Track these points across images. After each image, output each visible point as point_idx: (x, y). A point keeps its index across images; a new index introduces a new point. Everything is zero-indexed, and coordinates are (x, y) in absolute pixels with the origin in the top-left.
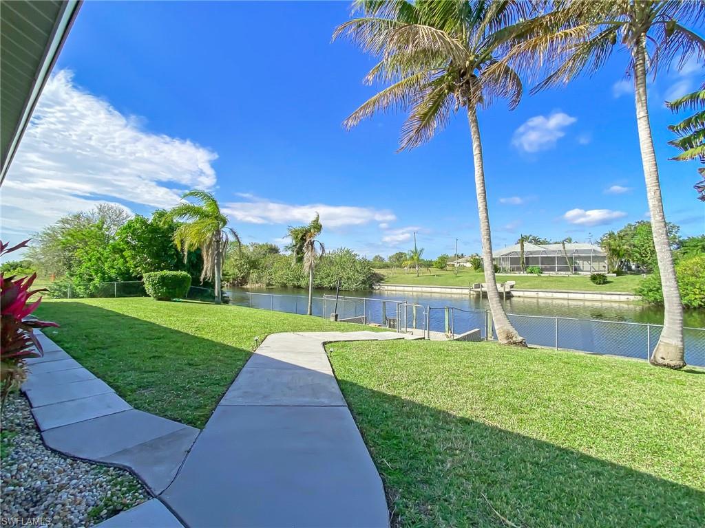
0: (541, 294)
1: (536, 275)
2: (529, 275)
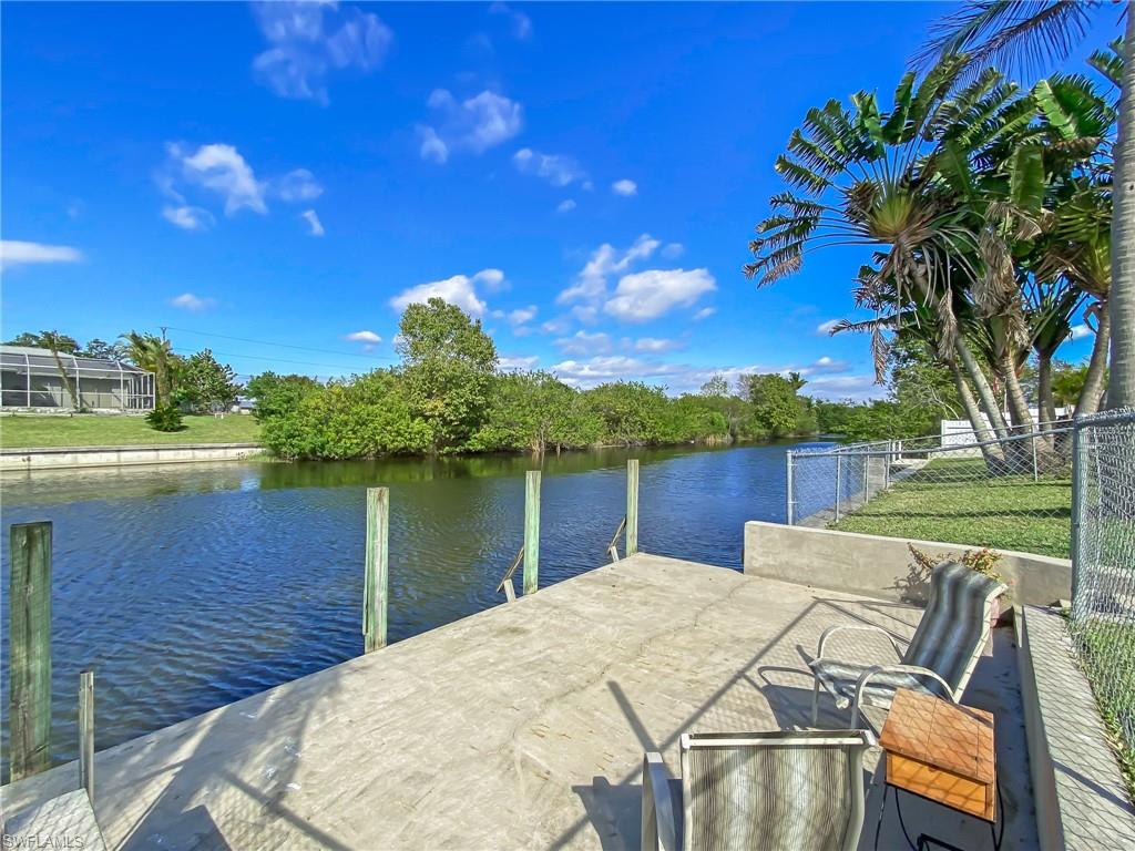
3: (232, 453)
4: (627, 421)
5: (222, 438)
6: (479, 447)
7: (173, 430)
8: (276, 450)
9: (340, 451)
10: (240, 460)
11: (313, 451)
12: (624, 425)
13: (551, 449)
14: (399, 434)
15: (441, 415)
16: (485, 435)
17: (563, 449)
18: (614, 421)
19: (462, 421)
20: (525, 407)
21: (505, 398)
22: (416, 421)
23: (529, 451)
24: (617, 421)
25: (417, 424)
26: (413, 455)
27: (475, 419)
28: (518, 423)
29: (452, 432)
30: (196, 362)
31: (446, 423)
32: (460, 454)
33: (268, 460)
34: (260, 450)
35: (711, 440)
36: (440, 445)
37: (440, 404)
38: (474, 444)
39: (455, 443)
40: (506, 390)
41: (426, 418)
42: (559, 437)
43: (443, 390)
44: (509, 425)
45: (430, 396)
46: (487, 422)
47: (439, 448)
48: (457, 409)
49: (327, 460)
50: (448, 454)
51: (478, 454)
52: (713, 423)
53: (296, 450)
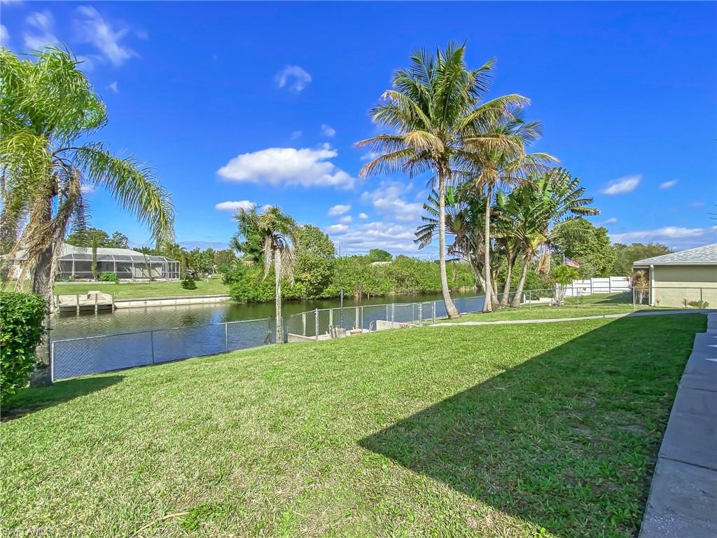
0: (149, 303)
1: (114, 283)
2: (104, 282)
3: (218, 299)
4: (408, 280)
5: (213, 292)
6: (327, 296)
7: (192, 289)
8: (238, 298)
9: (265, 298)
10: (222, 302)
11: (253, 298)
12: (407, 282)
13: (364, 296)
14: (290, 290)
15: (309, 281)
16: (330, 290)
17: (371, 296)
18: (401, 280)
19: (319, 283)
20: (350, 276)
21: (341, 271)
22: (298, 284)
23: (353, 297)
24: (403, 280)
25: (298, 285)
26: (296, 299)
27: (326, 282)
28: (346, 284)
29: (315, 289)
30: (193, 254)
31: (311, 284)
32: (318, 299)
33: (234, 302)
34: (229, 298)
35: (463, 289)
36: (309, 295)
37: (309, 276)
38: (325, 294)
39: (316, 294)
40: (341, 267)
41: (303, 282)
42: (369, 290)
43: (310, 269)
44: (342, 284)
45: (304, 271)
46: (331, 283)
47: (308, 296)
48: (317, 277)
49: (259, 302)
50: (313, 299)
51: (327, 299)
52: (464, 280)
53: (247, 298)
